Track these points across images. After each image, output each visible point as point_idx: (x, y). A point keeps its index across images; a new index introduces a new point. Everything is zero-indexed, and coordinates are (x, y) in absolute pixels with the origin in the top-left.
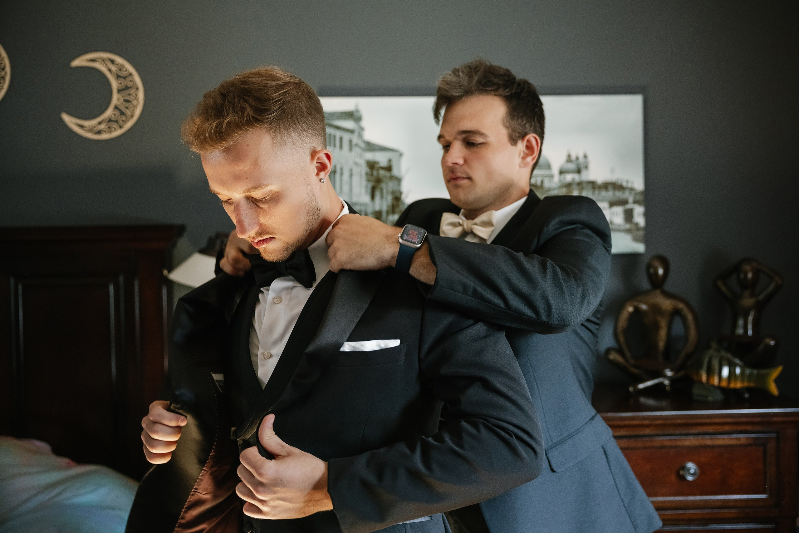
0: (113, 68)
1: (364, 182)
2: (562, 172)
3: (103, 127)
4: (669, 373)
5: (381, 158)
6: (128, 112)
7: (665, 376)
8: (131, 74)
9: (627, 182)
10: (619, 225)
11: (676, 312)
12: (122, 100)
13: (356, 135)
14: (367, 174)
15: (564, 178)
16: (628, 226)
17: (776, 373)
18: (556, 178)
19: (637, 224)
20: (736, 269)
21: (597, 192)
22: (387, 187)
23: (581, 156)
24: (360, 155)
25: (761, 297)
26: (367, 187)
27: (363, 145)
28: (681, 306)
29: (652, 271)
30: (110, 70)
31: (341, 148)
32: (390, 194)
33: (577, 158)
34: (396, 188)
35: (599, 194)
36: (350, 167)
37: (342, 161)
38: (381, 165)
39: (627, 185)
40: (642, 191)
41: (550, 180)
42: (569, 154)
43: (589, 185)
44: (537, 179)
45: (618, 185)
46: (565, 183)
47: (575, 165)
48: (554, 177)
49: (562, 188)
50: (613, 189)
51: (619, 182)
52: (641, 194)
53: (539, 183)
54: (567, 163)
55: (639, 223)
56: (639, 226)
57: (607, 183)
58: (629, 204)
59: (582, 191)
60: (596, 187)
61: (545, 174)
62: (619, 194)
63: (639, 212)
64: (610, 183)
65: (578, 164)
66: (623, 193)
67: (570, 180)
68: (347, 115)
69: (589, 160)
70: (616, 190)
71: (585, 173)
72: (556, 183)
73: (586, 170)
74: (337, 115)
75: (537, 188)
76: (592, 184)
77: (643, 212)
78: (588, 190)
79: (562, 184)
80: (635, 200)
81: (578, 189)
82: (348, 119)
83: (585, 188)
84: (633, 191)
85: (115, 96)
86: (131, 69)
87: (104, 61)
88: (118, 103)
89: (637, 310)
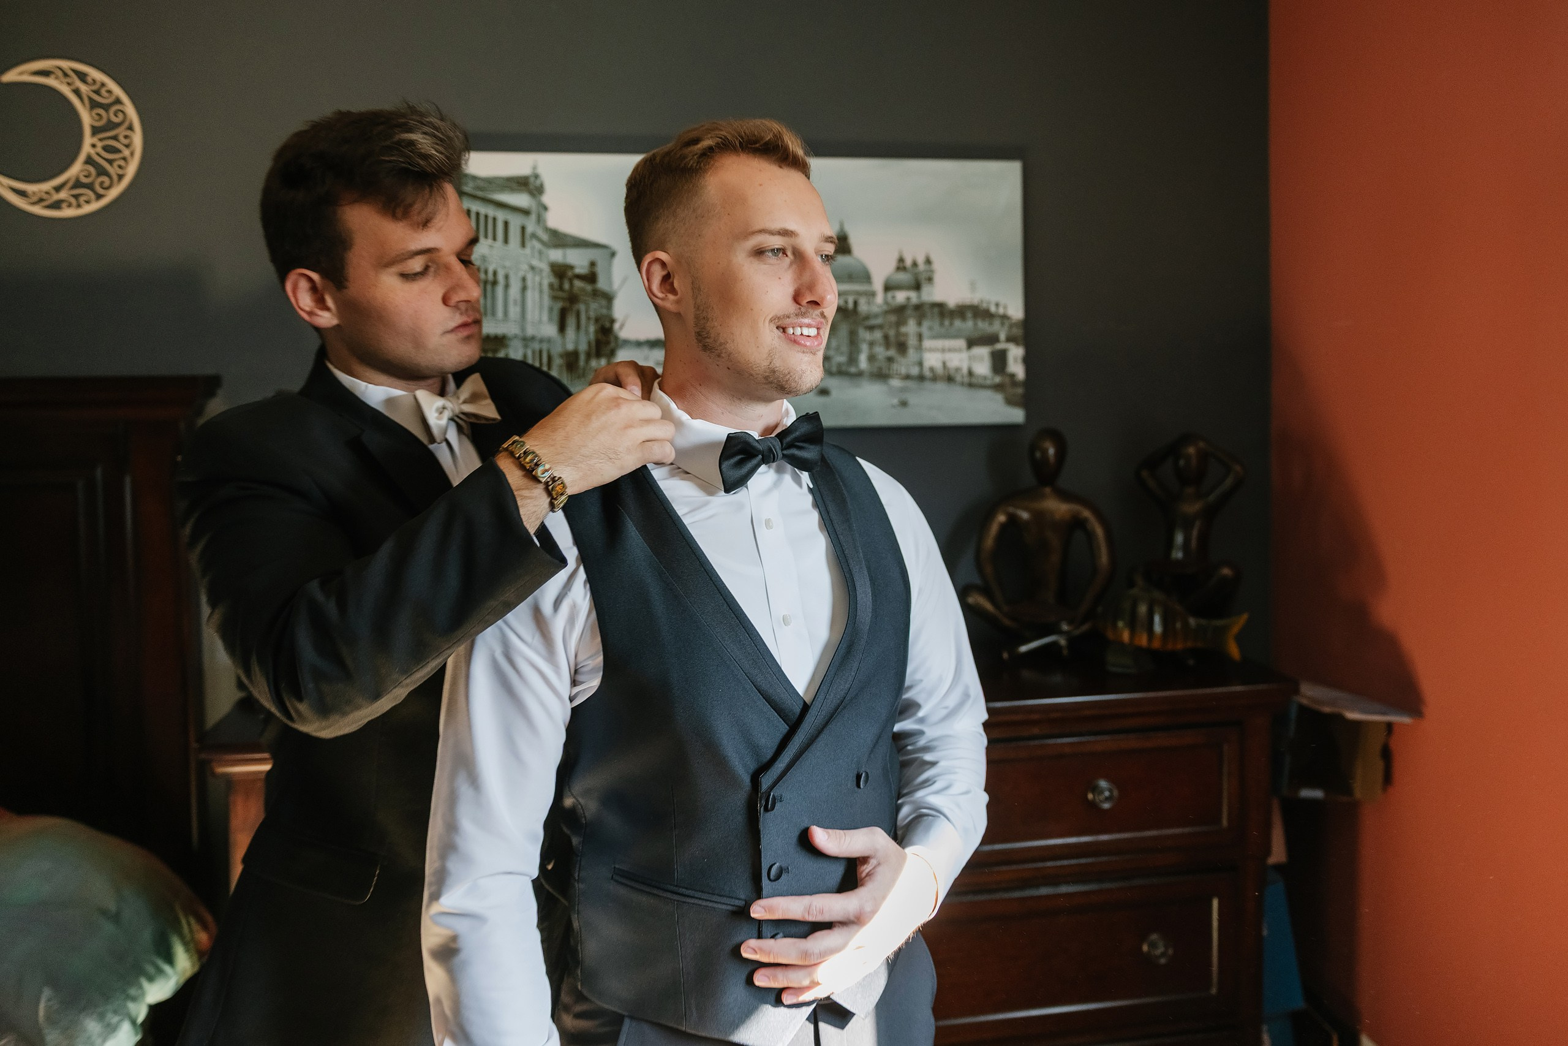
0: (84, 88)
1: (547, 300)
2: (888, 288)
3: (63, 195)
4: (1065, 627)
5: (578, 260)
6: (113, 170)
7: (1059, 632)
8: (118, 101)
9: (997, 305)
10: (985, 378)
11: (1078, 523)
12: (100, 144)
13: (533, 217)
14: (551, 286)
15: (894, 297)
16: (998, 379)
17: (1240, 622)
18: (880, 299)
19: (1012, 376)
20: (1173, 451)
21: (947, 322)
22: (587, 311)
23: (921, 260)
24: (540, 253)
25: (1212, 498)
26: (551, 310)
27: (545, 237)
28: (1086, 513)
29: (1038, 455)
30: (77, 92)
31: (506, 240)
32: (592, 322)
33: (915, 264)
34: (604, 311)
35: (951, 324)
36: (521, 274)
37: (507, 264)
38: (578, 271)
39: (997, 311)
40: (1021, 321)
41: (869, 300)
42: (901, 255)
43: (936, 310)
44: (849, 298)
45: (982, 309)
46: (895, 306)
47: (910, 275)
48: (877, 295)
49: (890, 314)
50: (974, 317)
51: (984, 305)
52: (1019, 326)
53: (850, 306)
54: (897, 271)
55: (1018, 375)
56: (1017, 378)
57: (965, 306)
58: (999, 342)
59: (923, 321)
60: (947, 313)
61: (861, 290)
62: (984, 325)
63: (1015, 356)
64: (970, 306)
65: (915, 274)
66: (990, 324)
67: (903, 300)
68: (518, 184)
69: (934, 267)
70: (979, 318)
71: (928, 290)
72: (880, 306)
73: (929, 285)
74: (499, 182)
75: (848, 314)
76: (940, 308)
77: (1022, 357)
78: (933, 319)
79: (891, 307)
80: (1010, 335)
81: (917, 317)
82: (520, 190)
83: (929, 316)
84: (1006, 321)
85: (88, 140)
86: (118, 91)
87: (66, 75)
88: (92, 151)
89: (1013, 519)
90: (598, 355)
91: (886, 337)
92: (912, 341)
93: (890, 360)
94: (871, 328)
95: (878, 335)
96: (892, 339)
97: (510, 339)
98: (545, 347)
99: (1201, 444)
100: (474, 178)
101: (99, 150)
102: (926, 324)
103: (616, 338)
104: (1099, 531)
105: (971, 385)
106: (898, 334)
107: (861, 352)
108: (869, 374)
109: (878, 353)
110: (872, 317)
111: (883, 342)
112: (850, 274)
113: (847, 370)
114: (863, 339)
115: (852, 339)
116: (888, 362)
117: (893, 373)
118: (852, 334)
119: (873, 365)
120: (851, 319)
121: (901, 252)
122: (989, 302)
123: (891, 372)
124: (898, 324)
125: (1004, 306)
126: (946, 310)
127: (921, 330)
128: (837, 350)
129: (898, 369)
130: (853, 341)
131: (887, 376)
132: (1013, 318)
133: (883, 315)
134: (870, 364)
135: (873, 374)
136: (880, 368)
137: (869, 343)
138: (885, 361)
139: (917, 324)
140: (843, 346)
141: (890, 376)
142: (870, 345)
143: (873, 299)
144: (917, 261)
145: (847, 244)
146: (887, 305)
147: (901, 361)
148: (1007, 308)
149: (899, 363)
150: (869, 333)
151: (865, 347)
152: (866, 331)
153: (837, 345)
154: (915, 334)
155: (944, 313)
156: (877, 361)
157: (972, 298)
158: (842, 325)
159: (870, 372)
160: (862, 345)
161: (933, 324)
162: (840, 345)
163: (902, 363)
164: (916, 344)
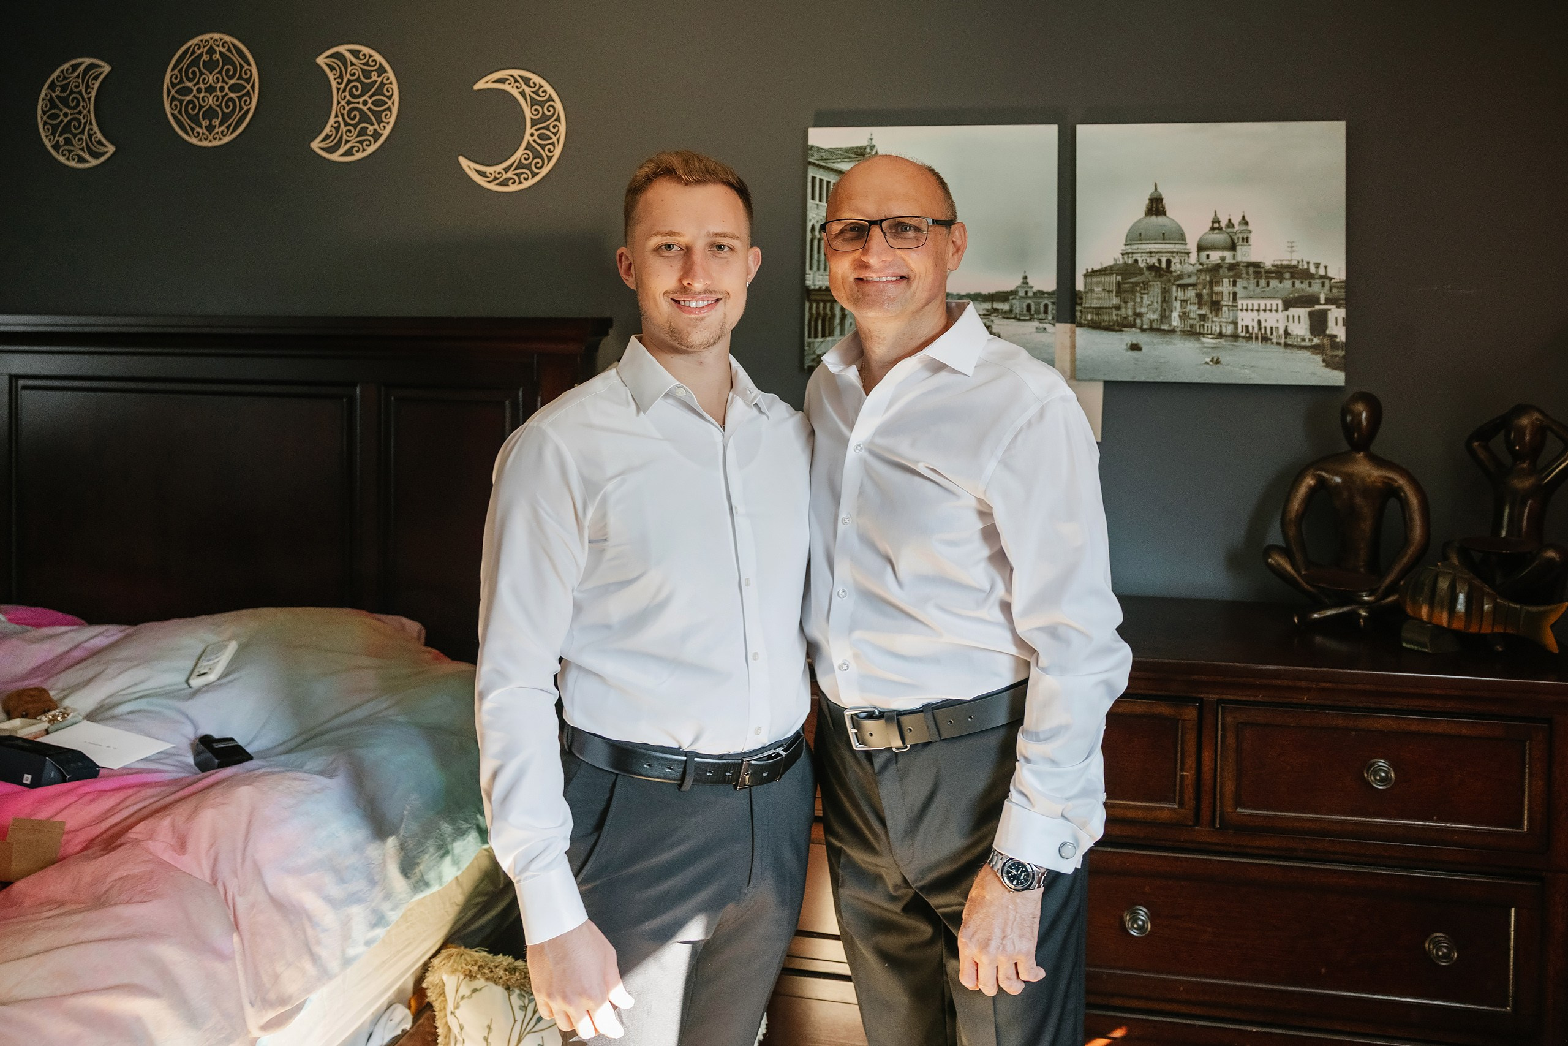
0: (527, 90)
2: (1201, 248)
3: (510, 174)
4: (1366, 598)
6: (544, 153)
7: (1359, 602)
8: (551, 99)
9: (1317, 266)
10: (1302, 339)
11: (1391, 492)
12: (536, 134)
15: (1208, 257)
18: (1193, 259)
19: (1333, 338)
20: (1504, 423)
21: (1263, 282)
23: (1236, 221)
28: (1401, 481)
29: (1350, 418)
30: (523, 93)
33: (1230, 224)
35: (1268, 285)
39: (1317, 271)
40: (1343, 282)
41: (1183, 259)
42: (1216, 215)
43: (1251, 269)
44: (1162, 256)
45: (1301, 269)
46: (1209, 265)
47: (1226, 236)
48: (1191, 255)
49: (1203, 274)
50: (1292, 277)
51: (1303, 266)
52: (1341, 288)
53: (1164, 265)
54: (1212, 232)
55: (1338, 337)
56: (1338, 340)
57: (1282, 266)
58: (1319, 304)
59: (1238, 280)
60: (1263, 273)
61: (1175, 250)
62: (1303, 286)
63: (1336, 318)
64: (1288, 267)
65: (1231, 234)
66: (1310, 285)
67: (1218, 260)
68: (856, 153)
69: (1250, 228)
70: (1297, 279)
71: (1243, 250)
72: (1193, 265)
73: (1246, 245)
74: (840, 152)
75: (1162, 272)
76: (1256, 268)
77: (1343, 318)
78: (1248, 279)
79: (1205, 266)
80: (1330, 296)
81: (1231, 277)
82: (858, 159)
83: (1244, 275)
84: (1327, 282)
85: (529, 130)
86: (551, 91)
87: (516, 81)
88: (531, 139)
89: (1322, 483)
91: (1199, 296)
92: (1226, 300)
93: (1203, 317)
94: (1184, 287)
95: (1191, 293)
96: (1206, 298)
99: (1537, 417)
100: (819, 149)
101: (535, 137)
102: (1240, 284)
104: (1414, 500)
105: (1287, 345)
106: (1211, 293)
107: (1174, 310)
108: (1181, 331)
109: (1190, 311)
110: (1186, 276)
111: (1196, 300)
112: (1164, 234)
113: (1158, 327)
114: (1176, 297)
115: (1165, 297)
116: (1201, 320)
117: (1206, 332)
118: (1165, 292)
119: (1186, 322)
120: (1164, 278)
121: (1215, 212)
122: (1308, 263)
123: (1204, 330)
124: (1211, 283)
125: (1326, 267)
126: (1262, 270)
127: (1235, 289)
128: (1149, 307)
129: (1211, 327)
130: (1166, 299)
131: (1200, 334)
132: (1334, 279)
133: (1196, 274)
134: (1183, 322)
135: (1184, 331)
136: (1192, 326)
137: (1181, 301)
138: (1198, 319)
139: (1231, 283)
140: (1155, 304)
141: (1203, 334)
142: (1182, 303)
143: (1187, 259)
144: (1233, 221)
145: (1160, 205)
146: (1201, 264)
147: (1214, 319)
148: (1328, 268)
149: (1212, 322)
150: (1182, 292)
151: (1177, 304)
152: (1179, 289)
153: (1150, 303)
154: (1229, 293)
155: (1260, 272)
156: (1190, 319)
157: (1290, 259)
158: (1155, 283)
159: (1182, 329)
160: (1174, 302)
161: (1249, 284)
162: (1153, 302)
163: (1216, 322)
164: (1231, 304)
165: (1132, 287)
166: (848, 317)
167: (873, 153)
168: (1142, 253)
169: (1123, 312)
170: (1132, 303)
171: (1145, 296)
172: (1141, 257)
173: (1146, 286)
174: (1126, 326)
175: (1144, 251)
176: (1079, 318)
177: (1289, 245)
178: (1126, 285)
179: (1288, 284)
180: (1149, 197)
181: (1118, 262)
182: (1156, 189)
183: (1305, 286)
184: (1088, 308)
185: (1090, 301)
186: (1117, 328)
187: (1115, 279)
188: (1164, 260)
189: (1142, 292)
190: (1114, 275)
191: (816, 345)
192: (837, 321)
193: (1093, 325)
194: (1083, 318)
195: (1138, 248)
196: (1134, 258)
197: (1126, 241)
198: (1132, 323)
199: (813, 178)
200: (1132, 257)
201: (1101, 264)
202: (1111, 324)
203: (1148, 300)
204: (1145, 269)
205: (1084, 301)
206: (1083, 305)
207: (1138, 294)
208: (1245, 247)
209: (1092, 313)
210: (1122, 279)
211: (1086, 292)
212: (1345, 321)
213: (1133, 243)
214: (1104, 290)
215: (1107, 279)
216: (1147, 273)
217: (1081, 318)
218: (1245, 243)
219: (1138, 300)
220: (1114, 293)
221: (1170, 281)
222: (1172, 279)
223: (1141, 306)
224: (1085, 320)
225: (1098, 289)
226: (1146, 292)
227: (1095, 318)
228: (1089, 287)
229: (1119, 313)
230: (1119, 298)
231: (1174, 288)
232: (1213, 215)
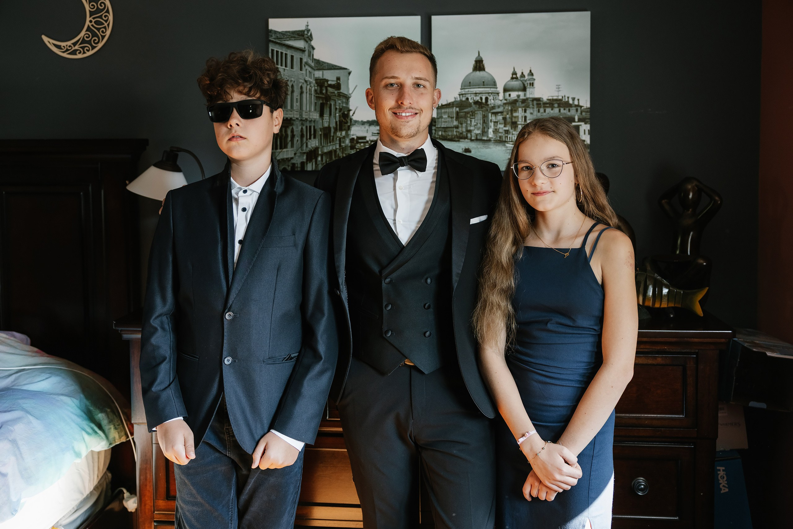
1: (313, 99)
2: (505, 90)
3: (77, 47)
5: (330, 76)
6: (99, 33)
9: (573, 99)
12: (93, 21)
13: (307, 53)
14: (316, 90)
15: (510, 95)
17: (703, 292)
18: (501, 97)
21: (542, 110)
23: (526, 73)
24: (310, 73)
25: (700, 217)
26: (316, 104)
27: (313, 64)
31: (292, 68)
32: (338, 111)
33: (523, 75)
34: (344, 105)
35: (545, 111)
36: (300, 85)
37: (293, 79)
38: (329, 83)
39: (573, 103)
40: (588, 108)
41: (495, 97)
42: (514, 70)
43: (535, 102)
44: (483, 96)
45: (564, 102)
46: (510, 101)
47: (520, 82)
48: (500, 94)
49: (507, 105)
50: (559, 106)
51: (565, 99)
52: (587, 112)
53: (484, 101)
54: (512, 80)
55: (586, 141)
56: (586, 143)
57: (553, 100)
58: (574, 122)
59: (527, 109)
60: (542, 104)
61: (490, 92)
62: (565, 111)
63: (585, 130)
64: (556, 100)
65: (523, 81)
66: (569, 111)
67: (515, 97)
68: (298, 35)
69: (534, 77)
70: (562, 107)
71: (530, 91)
72: (501, 101)
73: (532, 88)
74: (288, 34)
75: (483, 105)
76: (538, 100)
77: (589, 130)
78: (533, 108)
79: (508, 101)
80: (581, 117)
81: (523, 107)
82: (300, 38)
83: (531, 106)
84: (579, 108)
85: (88, 19)
88: (90, 24)
90: (341, 130)
91: (504, 119)
93: (507, 132)
94: (496, 114)
95: (500, 117)
96: (508, 120)
97: (294, 120)
98: (313, 124)
99: (695, 183)
100: (276, 32)
101: (93, 23)
102: (529, 111)
103: (351, 119)
106: (512, 117)
107: (490, 128)
108: (494, 140)
109: (500, 128)
110: (497, 107)
111: (503, 121)
112: (484, 82)
113: (481, 138)
114: (491, 120)
115: (484, 120)
116: (506, 133)
117: (508, 140)
118: (485, 117)
119: (497, 135)
120: (484, 109)
121: (514, 68)
122: (568, 98)
123: (507, 139)
124: (512, 111)
125: (578, 100)
126: (541, 103)
127: (526, 114)
128: (476, 126)
129: (512, 138)
130: (485, 121)
131: (505, 142)
132: (583, 107)
133: (503, 106)
134: (495, 135)
135: (496, 140)
136: (500, 137)
137: (494, 122)
138: (504, 133)
139: (523, 111)
140: (479, 124)
141: (507, 142)
142: (495, 123)
143: (497, 97)
144: (524, 73)
145: (482, 65)
146: (506, 100)
147: (514, 133)
148: (580, 101)
149: (512, 134)
150: (495, 117)
151: (492, 124)
152: (493, 115)
153: (475, 124)
154: (522, 117)
155: (540, 104)
156: (499, 133)
157: (557, 95)
158: (479, 112)
159: (495, 139)
160: (490, 123)
161: (534, 111)
162: (477, 123)
163: (515, 134)
164: (523, 123)
165: (465, 115)
166: (296, 136)
167: (309, 34)
168: (471, 94)
169: (460, 130)
170: (465, 124)
171: (473, 120)
172: (471, 96)
173: (473, 114)
174: (462, 138)
175: (471, 93)
176: (434, 134)
177: (557, 87)
178: (462, 114)
179: (556, 110)
180: (475, 60)
181: (457, 100)
182: (479, 55)
183: (566, 111)
184: (439, 128)
185: (440, 124)
186: (457, 139)
187: (455, 110)
188: (484, 98)
189: (471, 117)
190: (455, 108)
191: (277, 154)
192: (289, 139)
193: (443, 138)
194: (437, 133)
195: (468, 91)
196: (466, 97)
197: (461, 87)
198: (465, 136)
199: (273, 50)
200: (465, 96)
201: (447, 101)
202: (453, 137)
203: (475, 122)
204: (473, 104)
205: (437, 124)
206: (437, 126)
207: (469, 119)
208: (531, 89)
209: (442, 131)
210: (459, 110)
211: (438, 118)
212: (590, 132)
213: (465, 88)
214: (449, 117)
215: (451, 110)
216: (474, 106)
217: (435, 134)
218: (531, 87)
219: (469, 122)
220: (455, 118)
221: (487, 110)
222: (489, 109)
223: (471, 126)
224: (438, 135)
225: (445, 116)
226: (474, 117)
227: (443, 134)
228: (439, 115)
229: (458, 130)
230: (458, 121)
231: (490, 114)
232: (513, 70)
